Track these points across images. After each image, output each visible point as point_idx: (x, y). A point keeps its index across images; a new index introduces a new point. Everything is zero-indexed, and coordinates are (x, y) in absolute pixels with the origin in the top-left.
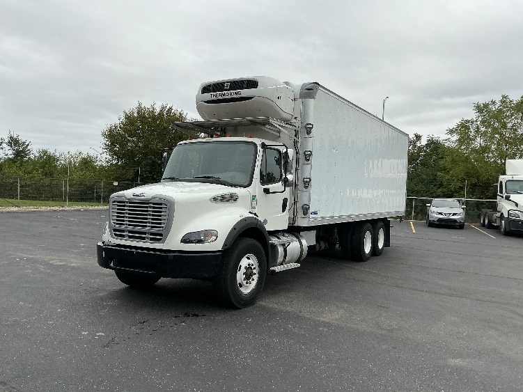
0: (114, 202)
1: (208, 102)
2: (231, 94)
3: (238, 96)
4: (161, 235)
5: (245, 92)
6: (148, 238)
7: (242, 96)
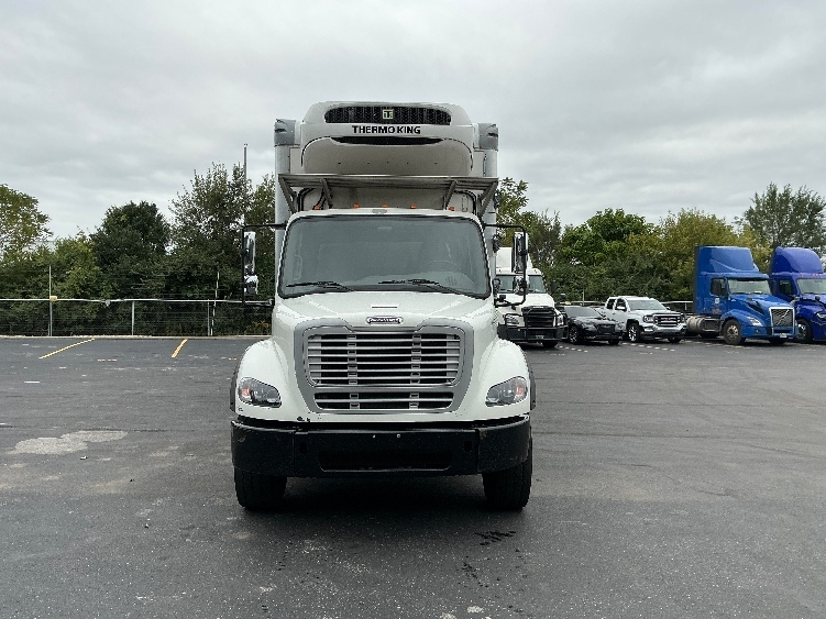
0: (312, 337)
1: (342, 140)
2: (399, 130)
3: (414, 135)
4: (450, 395)
5: (427, 130)
6: (414, 403)
7: (422, 135)
